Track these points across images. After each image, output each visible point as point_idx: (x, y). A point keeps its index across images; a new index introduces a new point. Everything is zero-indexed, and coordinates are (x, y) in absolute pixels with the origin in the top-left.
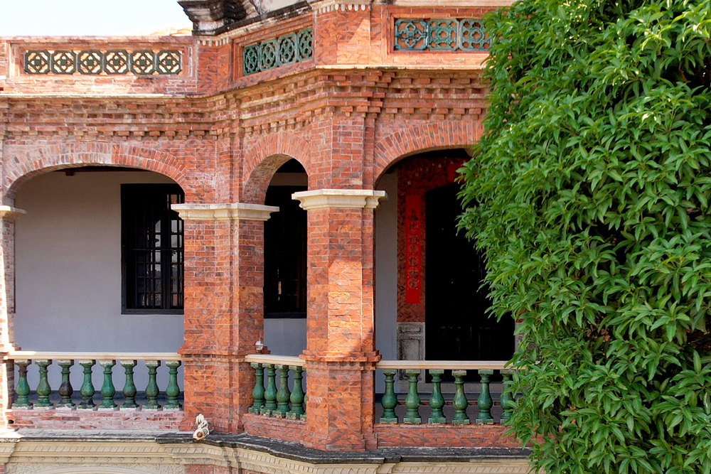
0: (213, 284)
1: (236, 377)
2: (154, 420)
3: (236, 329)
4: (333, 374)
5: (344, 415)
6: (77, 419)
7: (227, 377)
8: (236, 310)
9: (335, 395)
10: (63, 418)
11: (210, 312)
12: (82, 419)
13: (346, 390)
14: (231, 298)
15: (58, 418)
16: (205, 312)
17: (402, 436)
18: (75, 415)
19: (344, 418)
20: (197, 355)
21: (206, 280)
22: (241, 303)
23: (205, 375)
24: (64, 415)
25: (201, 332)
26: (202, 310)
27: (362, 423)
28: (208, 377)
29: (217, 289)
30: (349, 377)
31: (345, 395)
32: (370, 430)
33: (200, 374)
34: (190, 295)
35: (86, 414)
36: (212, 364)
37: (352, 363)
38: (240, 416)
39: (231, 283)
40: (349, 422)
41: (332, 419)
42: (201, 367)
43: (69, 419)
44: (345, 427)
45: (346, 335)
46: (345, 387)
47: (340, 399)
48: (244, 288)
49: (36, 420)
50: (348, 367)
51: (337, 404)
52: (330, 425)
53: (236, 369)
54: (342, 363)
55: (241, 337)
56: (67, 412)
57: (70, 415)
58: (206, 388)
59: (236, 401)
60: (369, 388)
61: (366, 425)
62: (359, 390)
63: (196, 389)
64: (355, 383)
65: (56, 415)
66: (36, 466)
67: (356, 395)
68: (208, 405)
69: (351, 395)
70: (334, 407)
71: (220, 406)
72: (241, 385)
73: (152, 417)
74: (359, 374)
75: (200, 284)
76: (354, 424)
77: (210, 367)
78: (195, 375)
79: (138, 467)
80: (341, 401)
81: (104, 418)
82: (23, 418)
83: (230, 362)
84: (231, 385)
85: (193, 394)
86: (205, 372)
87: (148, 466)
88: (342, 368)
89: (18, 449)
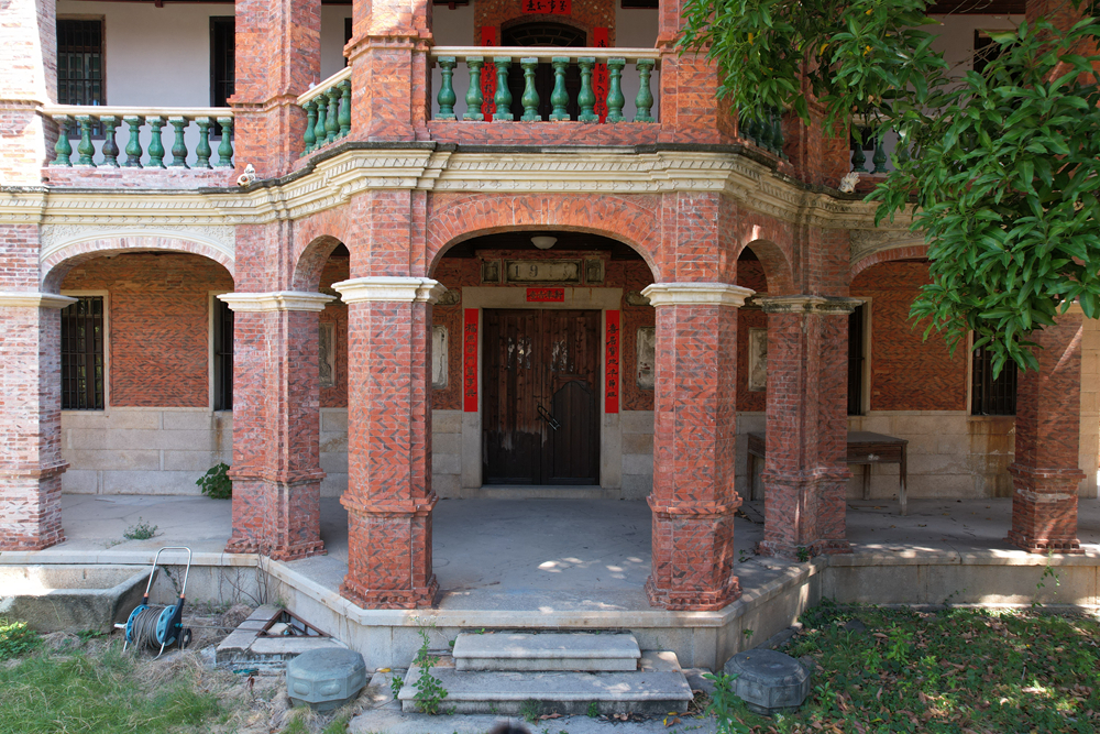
0: (266, 30)
1: (287, 122)
2: (203, 177)
3: (288, 69)
4: (378, 55)
5: (390, 102)
6: (120, 176)
7: (278, 123)
8: (288, 49)
9: (380, 80)
10: (104, 176)
11: (263, 61)
12: (125, 177)
13: (393, 72)
14: (284, 38)
15: (99, 176)
16: (258, 60)
17: (460, 132)
18: (118, 173)
19: (390, 107)
20: (249, 105)
21: (259, 26)
22: (293, 41)
23: (257, 128)
24: (106, 173)
25: (254, 81)
26: (254, 58)
27: (412, 114)
28: (260, 130)
29: (271, 34)
30: (396, 58)
31: (392, 79)
32: (422, 123)
33: (252, 126)
34: (242, 41)
35: (129, 172)
36: (265, 115)
37: (401, 39)
38: (291, 163)
39: (284, 22)
40: (397, 110)
41: (376, 107)
42: (253, 119)
43: (111, 176)
44: (391, 117)
45: (394, 8)
46: (392, 69)
47: (386, 84)
48: (297, 26)
49: (75, 177)
50: (395, 44)
51: (383, 90)
52: (373, 114)
53: (287, 112)
54: (389, 39)
55: (292, 77)
56: (110, 170)
57: (113, 173)
58: (258, 141)
59: (287, 148)
60: (421, 73)
61: (417, 118)
62: (409, 73)
63: (247, 143)
64: (404, 65)
65: (97, 172)
66: (75, 229)
67: (406, 79)
68: (260, 159)
69: (399, 78)
70: (378, 93)
71: (272, 158)
72: (292, 130)
73: (201, 174)
74: (409, 54)
75: (252, 30)
76: (402, 114)
77: (262, 119)
78: (246, 127)
79: (185, 229)
80: (387, 86)
81: (149, 176)
82: (61, 175)
83: (281, 106)
84: (282, 132)
85: (244, 148)
86: (257, 125)
87: (197, 228)
88: (389, 45)
89: (50, 205)
